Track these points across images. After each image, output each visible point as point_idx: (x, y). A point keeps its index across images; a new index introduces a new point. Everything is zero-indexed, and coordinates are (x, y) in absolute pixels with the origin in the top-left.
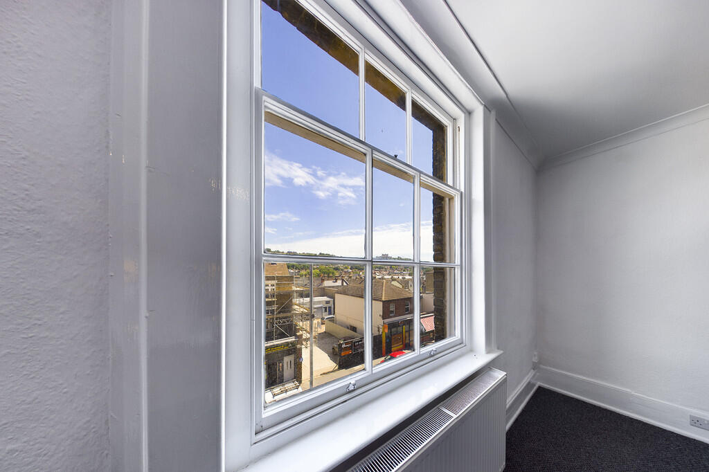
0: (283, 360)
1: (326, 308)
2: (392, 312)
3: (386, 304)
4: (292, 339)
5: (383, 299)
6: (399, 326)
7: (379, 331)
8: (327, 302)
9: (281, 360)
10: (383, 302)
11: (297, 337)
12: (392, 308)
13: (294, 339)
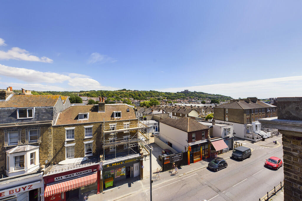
0: (133, 165)
1: (154, 127)
2: (194, 138)
3: (190, 134)
4: (138, 155)
5: (188, 131)
6: (198, 147)
7: (185, 149)
8: (155, 124)
9: (133, 166)
10: (188, 133)
11: (140, 154)
12: (194, 136)
13: (139, 156)
